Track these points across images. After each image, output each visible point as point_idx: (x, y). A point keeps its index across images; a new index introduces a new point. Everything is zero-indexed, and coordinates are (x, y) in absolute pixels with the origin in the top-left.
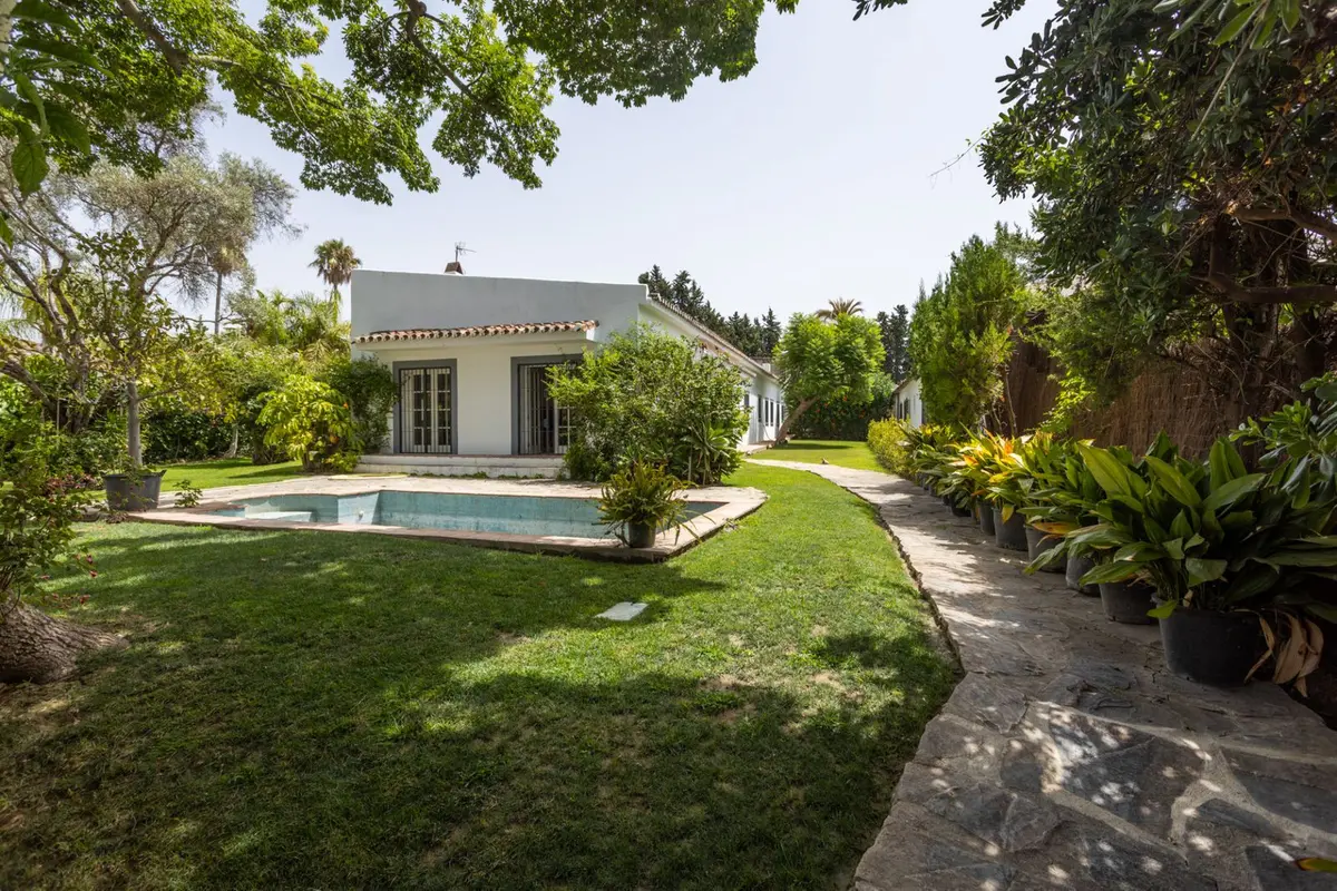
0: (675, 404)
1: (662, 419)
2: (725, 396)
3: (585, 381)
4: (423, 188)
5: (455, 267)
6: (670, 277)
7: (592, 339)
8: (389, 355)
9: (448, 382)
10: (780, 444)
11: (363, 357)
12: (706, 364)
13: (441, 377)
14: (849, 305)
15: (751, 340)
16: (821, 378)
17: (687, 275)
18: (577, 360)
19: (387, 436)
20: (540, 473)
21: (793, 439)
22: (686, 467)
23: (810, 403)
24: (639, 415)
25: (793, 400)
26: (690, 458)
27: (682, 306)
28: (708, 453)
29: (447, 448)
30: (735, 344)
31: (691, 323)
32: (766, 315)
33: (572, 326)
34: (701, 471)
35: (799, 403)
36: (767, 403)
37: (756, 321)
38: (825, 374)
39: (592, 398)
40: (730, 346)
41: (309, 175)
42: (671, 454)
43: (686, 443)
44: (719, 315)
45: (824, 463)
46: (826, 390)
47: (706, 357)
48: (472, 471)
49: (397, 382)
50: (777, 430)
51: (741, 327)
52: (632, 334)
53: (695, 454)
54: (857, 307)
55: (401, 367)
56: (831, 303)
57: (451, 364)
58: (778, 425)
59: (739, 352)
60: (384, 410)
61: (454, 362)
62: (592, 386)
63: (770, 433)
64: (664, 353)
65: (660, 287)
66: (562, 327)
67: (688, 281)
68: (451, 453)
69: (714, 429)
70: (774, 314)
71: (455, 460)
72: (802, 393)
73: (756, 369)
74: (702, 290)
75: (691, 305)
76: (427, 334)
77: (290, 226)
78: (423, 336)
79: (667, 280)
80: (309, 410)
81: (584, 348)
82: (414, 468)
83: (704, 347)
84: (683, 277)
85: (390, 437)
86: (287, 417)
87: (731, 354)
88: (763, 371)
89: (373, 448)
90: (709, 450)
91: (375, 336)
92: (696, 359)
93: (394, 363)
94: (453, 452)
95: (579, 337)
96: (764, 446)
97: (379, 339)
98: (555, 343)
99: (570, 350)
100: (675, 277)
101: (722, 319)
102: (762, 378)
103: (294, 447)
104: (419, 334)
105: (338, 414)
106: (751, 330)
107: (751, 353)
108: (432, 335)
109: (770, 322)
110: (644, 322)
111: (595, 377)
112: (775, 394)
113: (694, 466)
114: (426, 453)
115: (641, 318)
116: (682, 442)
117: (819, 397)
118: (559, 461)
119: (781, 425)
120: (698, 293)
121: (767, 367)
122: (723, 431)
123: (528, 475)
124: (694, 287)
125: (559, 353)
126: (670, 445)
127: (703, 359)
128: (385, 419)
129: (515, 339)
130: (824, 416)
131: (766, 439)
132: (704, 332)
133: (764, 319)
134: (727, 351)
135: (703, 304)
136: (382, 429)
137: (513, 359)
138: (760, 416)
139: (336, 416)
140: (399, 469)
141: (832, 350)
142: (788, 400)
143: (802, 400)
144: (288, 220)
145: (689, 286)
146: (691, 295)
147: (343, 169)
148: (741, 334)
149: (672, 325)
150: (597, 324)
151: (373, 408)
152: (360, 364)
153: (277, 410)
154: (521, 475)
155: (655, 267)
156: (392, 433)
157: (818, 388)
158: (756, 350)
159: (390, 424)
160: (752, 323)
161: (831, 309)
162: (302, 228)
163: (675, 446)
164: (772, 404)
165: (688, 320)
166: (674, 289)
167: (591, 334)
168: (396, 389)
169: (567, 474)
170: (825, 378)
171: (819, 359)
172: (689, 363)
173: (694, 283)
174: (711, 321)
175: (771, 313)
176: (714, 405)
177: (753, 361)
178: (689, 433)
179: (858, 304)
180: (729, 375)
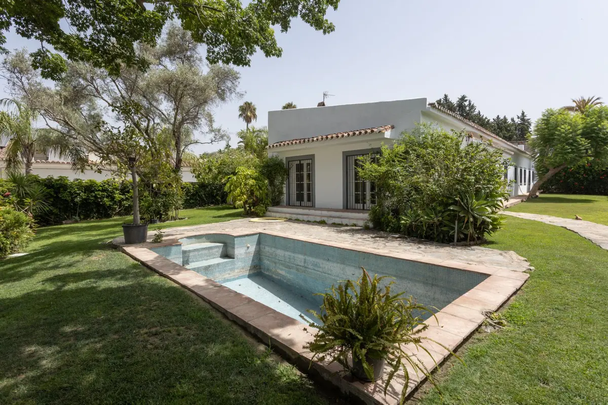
0: (444, 180)
1: (434, 192)
2: (487, 173)
3: (380, 165)
4: (273, 55)
5: (322, 104)
6: (454, 100)
7: (389, 137)
8: (283, 153)
9: (311, 167)
10: (531, 198)
11: (273, 156)
12: (471, 150)
13: (308, 164)
14: (589, 101)
15: (508, 131)
16: (569, 153)
17: (465, 97)
18: (379, 151)
19: (283, 197)
20: (355, 223)
21: (541, 193)
22: (453, 229)
23: (556, 171)
24: (417, 189)
25: (542, 169)
26: (456, 222)
27: (462, 115)
28: (471, 219)
29: (310, 204)
30: (497, 134)
31: (463, 122)
32: (520, 115)
33: (375, 130)
34: (466, 232)
35: (548, 170)
36: (521, 170)
37: (513, 120)
38: (572, 149)
39: (386, 175)
40: (493, 135)
41: (210, 56)
42: (440, 219)
43: (453, 210)
44: (486, 118)
45: (577, 218)
46: (573, 161)
47: (471, 144)
48: (318, 219)
49: (287, 167)
50: (529, 188)
51: (502, 124)
52: (417, 132)
53: (461, 220)
54: (598, 101)
55: (289, 160)
56: (574, 101)
57: (312, 157)
58: (529, 184)
59: (501, 139)
60: (282, 183)
61: (313, 156)
62: (383, 169)
63: (523, 190)
64: (437, 143)
65: (449, 106)
66: (369, 131)
67: (466, 101)
68: (312, 206)
69: (477, 200)
70: (525, 114)
71: (312, 212)
72: (551, 164)
73: (512, 149)
74: (475, 105)
75: (468, 114)
76: (298, 142)
77: (238, 93)
78: (296, 143)
79: (452, 102)
80: (246, 184)
81: (382, 143)
82: (290, 215)
83: (470, 136)
84: (463, 99)
85: (284, 198)
86: (236, 187)
87: (494, 140)
88: (518, 150)
89: (276, 203)
90: (474, 217)
91: (275, 145)
92: (463, 146)
93: (286, 158)
94: (313, 207)
95: (380, 136)
96: (519, 200)
97: (277, 146)
98: (367, 141)
99: (375, 145)
100: (458, 100)
101: (489, 120)
102: (518, 155)
103: (238, 203)
104: (294, 142)
105: (259, 186)
106: (509, 126)
107: (509, 139)
108: (300, 142)
109: (523, 119)
110: (425, 122)
111: (387, 162)
112: (528, 165)
113: (460, 228)
114: (301, 206)
115: (423, 120)
116: (450, 210)
117: (566, 166)
118: (366, 216)
119: (532, 184)
120: (472, 107)
121: (522, 147)
122: (485, 202)
123: (348, 224)
124: (470, 104)
125: (370, 147)
126: (440, 212)
127: (468, 145)
128: (282, 188)
129: (343, 141)
130: (569, 178)
131: (520, 193)
132: (473, 127)
133: (518, 118)
134: (490, 138)
135: (476, 112)
136: (281, 193)
137: (343, 152)
138: (516, 178)
139: (257, 187)
140: (284, 215)
141: (579, 132)
142: (538, 169)
143: (550, 167)
144: (238, 90)
145: (467, 103)
146: (467, 108)
147: (226, 49)
148: (501, 128)
149: (447, 124)
150: (393, 127)
151: (277, 182)
152: (272, 159)
153: (232, 184)
154: (344, 223)
155: (445, 95)
156: (285, 195)
157: (566, 160)
158: (513, 136)
159: (285, 190)
160: (509, 121)
161: (574, 105)
162: (244, 93)
163: (443, 213)
164: (525, 171)
165: (460, 120)
166: (457, 106)
167: (388, 134)
168: (287, 172)
169: (371, 225)
170: (573, 152)
171: (567, 139)
172: (457, 150)
173: (470, 101)
174: (482, 122)
175: (523, 114)
176: (477, 181)
177: (511, 144)
178: (455, 203)
179: (598, 99)
180: (491, 157)
